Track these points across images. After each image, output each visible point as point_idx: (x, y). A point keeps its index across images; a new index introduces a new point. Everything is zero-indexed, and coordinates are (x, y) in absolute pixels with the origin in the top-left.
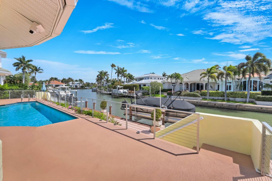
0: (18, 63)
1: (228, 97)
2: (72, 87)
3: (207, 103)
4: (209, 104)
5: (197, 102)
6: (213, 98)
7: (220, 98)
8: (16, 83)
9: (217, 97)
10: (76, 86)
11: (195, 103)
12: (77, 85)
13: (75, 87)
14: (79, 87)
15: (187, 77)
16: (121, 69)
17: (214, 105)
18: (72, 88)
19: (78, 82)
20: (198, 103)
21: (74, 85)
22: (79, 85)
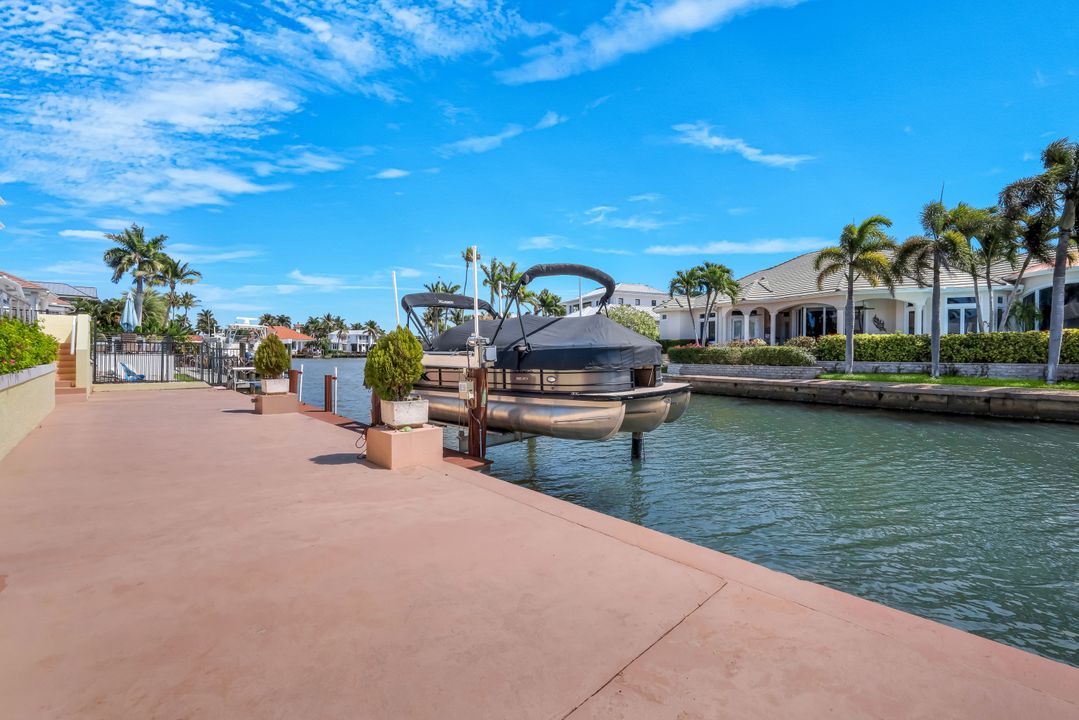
0: (119, 250)
1: (950, 359)
2: (341, 349)
3: (844, 392)
4: (851, 394)
5: (796, 389)
6: (877, 368)
7: (908, 366)
8: (113, 323)
9: (897, 364)
10: (354, 347)
11: (789, 390)
12: (359, 342)
13: (349, 349)
14: (364, 349)
15: (765, 283)
16: (505, 269)
17: (875, 396)
18: (340, 352)
19: (360, 332)
20: (800, 391)
21: (345, 342)
22: (364, 342)
